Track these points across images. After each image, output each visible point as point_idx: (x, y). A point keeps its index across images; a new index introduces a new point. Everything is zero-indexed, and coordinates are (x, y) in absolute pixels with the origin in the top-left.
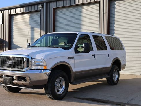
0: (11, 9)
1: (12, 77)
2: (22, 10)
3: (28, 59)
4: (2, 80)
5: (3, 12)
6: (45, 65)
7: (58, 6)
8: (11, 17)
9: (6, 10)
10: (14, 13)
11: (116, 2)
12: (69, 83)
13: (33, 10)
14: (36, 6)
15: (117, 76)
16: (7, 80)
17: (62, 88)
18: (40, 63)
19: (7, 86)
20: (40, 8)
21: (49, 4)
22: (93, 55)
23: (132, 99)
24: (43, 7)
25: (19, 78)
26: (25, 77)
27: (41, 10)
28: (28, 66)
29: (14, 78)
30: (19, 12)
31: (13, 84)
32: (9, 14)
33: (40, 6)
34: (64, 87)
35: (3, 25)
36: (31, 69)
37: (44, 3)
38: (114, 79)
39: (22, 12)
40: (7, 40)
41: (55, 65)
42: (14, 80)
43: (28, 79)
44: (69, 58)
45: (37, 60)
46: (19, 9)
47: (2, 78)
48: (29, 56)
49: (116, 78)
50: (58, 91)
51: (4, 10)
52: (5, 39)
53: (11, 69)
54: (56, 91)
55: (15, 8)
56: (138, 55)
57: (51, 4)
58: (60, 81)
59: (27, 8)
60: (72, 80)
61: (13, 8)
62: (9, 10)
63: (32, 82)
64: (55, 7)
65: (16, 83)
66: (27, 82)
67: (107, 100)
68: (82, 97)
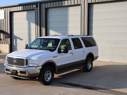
0: (11, 7)
1: (17, 71)
2: (20, 8)
3: (27, 60)
4: (10, 73)
5: (4, 9)
6: (38, 63)
7: (49, 7)
8: (11, 13)
9: (7, 7)
10: (14, 10)
11: (94, 5)
12: (54, 74)
13: (29, 9)
14: (31, 6)
15: (91, 65)
16: (14, 73)
17: (49, 77)
18: (35, 62)
19: (13, 76)
20: (35, 7)
21: (42, 4)
22: (72, 53)
23: (96, 84)
24: (37, 6)
25: (21, 72)
26: (25, 72)
27: (36, 9)
28: (27, 64)
29: (18, 72)
30: (18, 10)
31: (17, 75)
32: (10, 11)
33: (35, 6)
34: (50, 76)
35: (5, 20)
36: (29, 66)
37: (38, 4)
38: (88, 67)
39: (20, 10)
40: (9, 32)
41: (44, 63)
42: (18, 73)
43: (27, 73)
44: (54, 57)
45: (32, 60)
46: (18, 7)
47: (10, 71)
48: (27, 58)
49: (90, 67)
50: (47, 79)
51: (5, 8)
52: (7, 32)
53: (15, 66)
54: (46, 79)
55: (15, 6)
56: (110, 47)
57: (44, 5)
58: (48, 73)
59: (25, 7)
60: (56, 71)
61: (13, 7)
62: (10, 8)
63: (29, 74)
64: (46, 7)
65: (19, 75)
66: (27, 75)
67: (79, 84)
68: (64, 82)
